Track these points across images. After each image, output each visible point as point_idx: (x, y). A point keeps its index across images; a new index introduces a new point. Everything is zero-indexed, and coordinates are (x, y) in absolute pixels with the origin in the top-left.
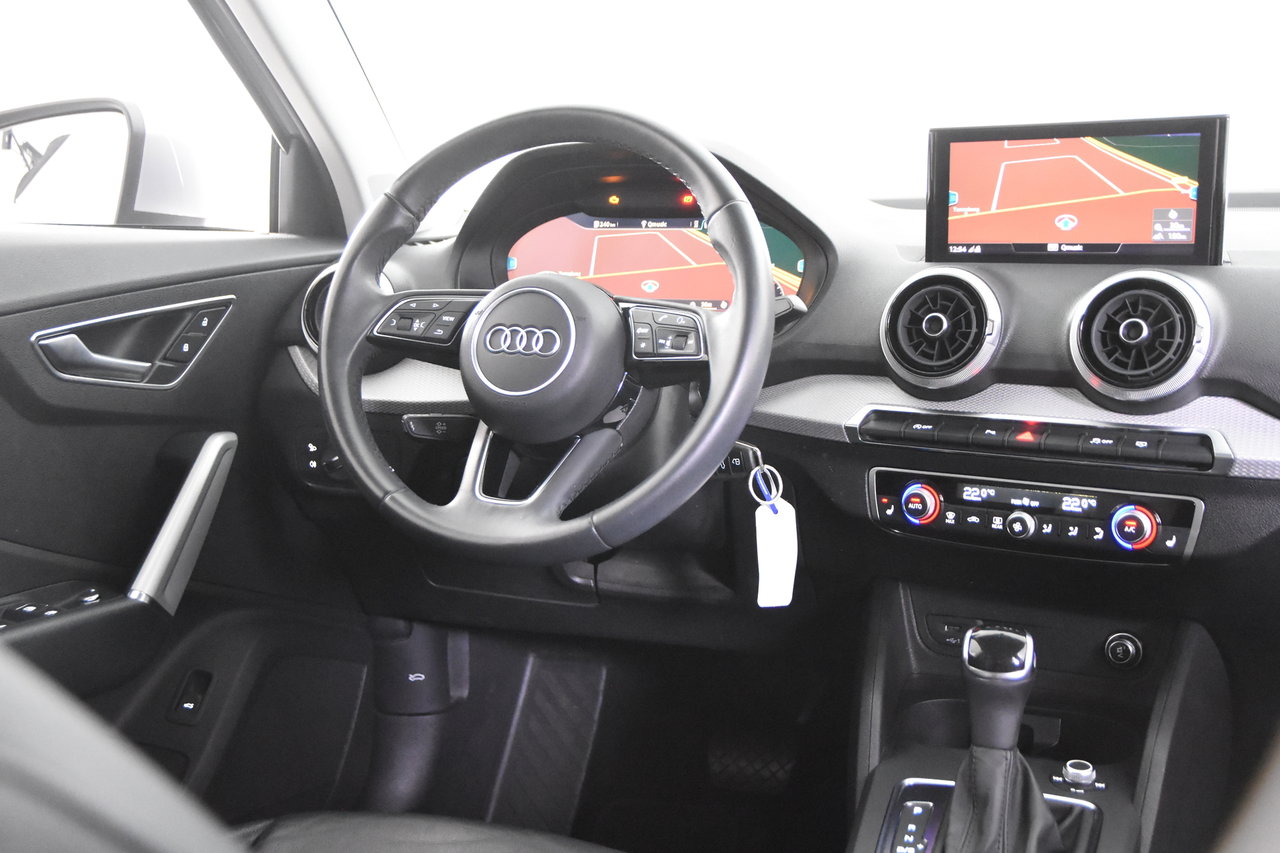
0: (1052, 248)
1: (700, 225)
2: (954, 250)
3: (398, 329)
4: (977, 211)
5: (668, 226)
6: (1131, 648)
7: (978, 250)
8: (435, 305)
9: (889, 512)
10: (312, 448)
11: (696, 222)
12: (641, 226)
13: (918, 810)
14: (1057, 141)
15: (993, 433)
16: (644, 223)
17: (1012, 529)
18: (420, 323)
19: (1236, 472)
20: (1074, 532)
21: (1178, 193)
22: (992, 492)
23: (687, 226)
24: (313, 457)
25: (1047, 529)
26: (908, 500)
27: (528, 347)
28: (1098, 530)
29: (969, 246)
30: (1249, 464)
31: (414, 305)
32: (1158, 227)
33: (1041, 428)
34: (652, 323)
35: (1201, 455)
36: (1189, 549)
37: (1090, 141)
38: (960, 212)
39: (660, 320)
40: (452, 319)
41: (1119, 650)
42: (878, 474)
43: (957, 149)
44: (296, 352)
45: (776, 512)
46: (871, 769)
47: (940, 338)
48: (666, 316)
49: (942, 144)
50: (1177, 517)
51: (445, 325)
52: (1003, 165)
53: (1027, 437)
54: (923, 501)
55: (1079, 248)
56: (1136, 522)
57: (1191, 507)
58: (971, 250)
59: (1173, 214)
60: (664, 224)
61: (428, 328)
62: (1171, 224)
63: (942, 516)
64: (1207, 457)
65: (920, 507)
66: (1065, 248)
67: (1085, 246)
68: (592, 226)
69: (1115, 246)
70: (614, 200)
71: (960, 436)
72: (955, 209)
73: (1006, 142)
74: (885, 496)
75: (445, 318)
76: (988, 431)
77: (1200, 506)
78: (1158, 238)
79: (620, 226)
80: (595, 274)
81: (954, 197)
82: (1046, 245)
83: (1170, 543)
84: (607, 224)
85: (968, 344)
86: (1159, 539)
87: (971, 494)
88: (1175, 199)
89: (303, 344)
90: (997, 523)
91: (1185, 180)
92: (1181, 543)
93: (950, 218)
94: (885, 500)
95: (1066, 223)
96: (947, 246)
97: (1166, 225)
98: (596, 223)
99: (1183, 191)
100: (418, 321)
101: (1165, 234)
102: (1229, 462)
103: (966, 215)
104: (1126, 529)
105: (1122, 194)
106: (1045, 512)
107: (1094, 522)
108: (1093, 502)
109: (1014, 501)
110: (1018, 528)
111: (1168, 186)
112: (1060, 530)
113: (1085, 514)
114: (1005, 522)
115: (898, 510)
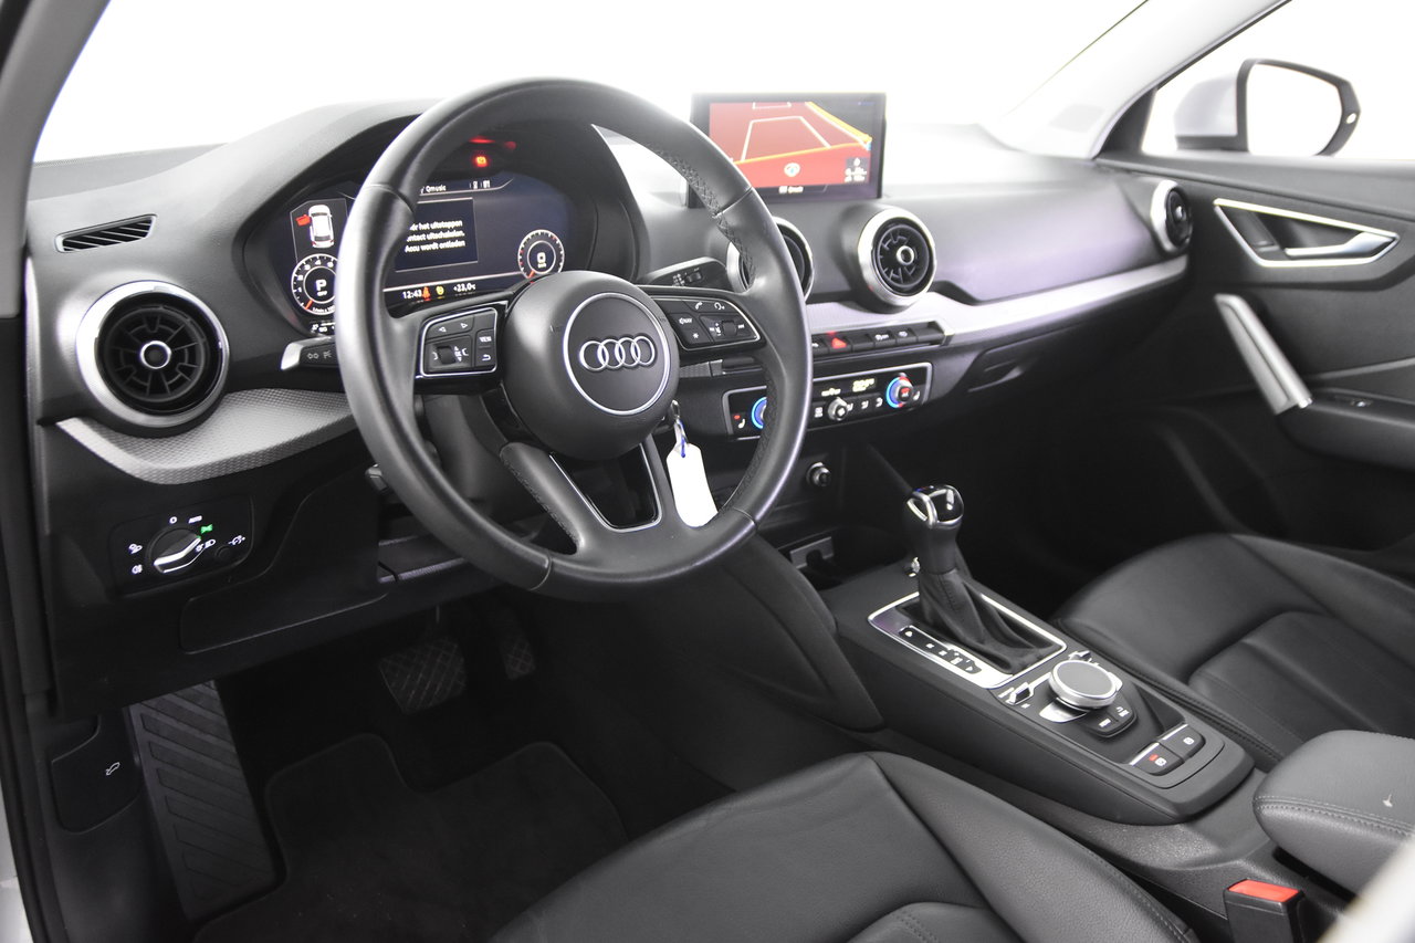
0: (783, 190)
3: (443, 363)
6: (828, 473)
8: (464, 326)
9: (741, 426)
10: (135, 548)
11: (475, 183)
14: (789, 105)
15: (816, 345)
17: (843, 414)
18: (460, 350)
19: (953, 343)
20: (865, 405)
21: (860, 146)
24: (138, 559)
25: (851, 407)
26: (757, 415)
28: (879, 400)
30: (960, 336)
31: (443, 330)
32: (848, 172)
35: (936, 336)
36: (925, 399)
37: (812, 106)
40: (489, 339)
41: (824, 477)
42: (730, 396)
43: (714, 109)
44: (75, 427)
45: (684, 456)
49: (703, 104)
50: (917, 377)
51: (486, 348)
52: (752, 124)
53: (838, 344)
55: (801, 190)
56: (906, 387)
57: (926, 369)
59: (857, 162)
60: (443, 188)
61: (471, 354)
62: (856, 169)
64: (939, 336)
66: (791, 190)
67: (805, 188)
69: (821, 187)
73: (754, 104)
74: (737, 413)
75: (483, 339)
77: (930, 368)
78: (848, 180)
82: (777, 189)
83: (917, 397)
86: (912, 393)
88: (858, 151)
90: (818, 413)
91: (865, 136)
92: (922, 395)
94: (737, 417)
95: (792, 170)
97: (853, 170)
99: (863, 145)
100: (456, 348)
101: (852, 176)
102: (949, 338)
104: (904, 395)
105: (828, 147)
106: (847, 394)
107: (876, 394)
108: (872, 381)
109: (825, 394)
110: (841, 412)
111: (854, 141)
112: (857, 405)
113: (869, 391)
114: (825, 412)
115: (749, 422)
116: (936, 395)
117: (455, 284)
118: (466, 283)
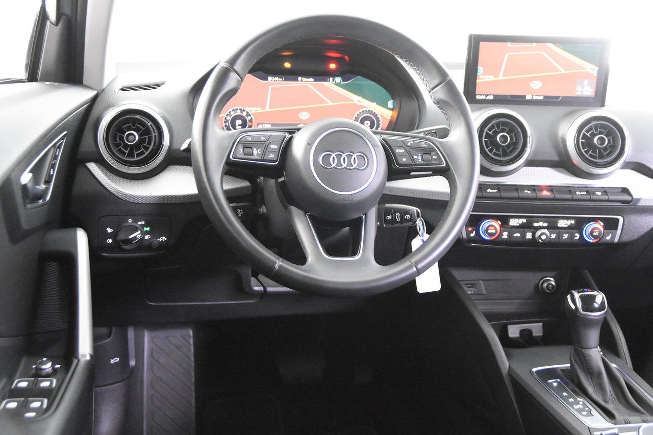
0: (528, 97)
1: (333, 80)
2: (478, 97)
3: (245, 155)
4: (492, 78)
5: (315, 81)
7: (491, 98)
8: (263, 139)
9: (472, 235)
10: (109, 230)
11: (331, 79)
12: (298, 81)
14: (534, 44)
15: (529, 192)
16: (300, 78)
17: (540, 239)
18: (257, 150)
19: (640, 204)
20: (565, 236)
21: (589, 72)
22: (525, 221)
23: (326, 81)
25: (553, 236)
28: (577, 234)
29: (487, 96)
30: (647, 200)
31: (250, 139)
32: (579, 88)
33: (551, 189)
34: (405, 146)
35: (626, 198)
36: (616, 240)
37: (550, 45)
38: (483, 77)
39: (409, 144)
40: (276, 147)
41: (550, 286)
43: (483, 45)
44: (93, 167)
49: (475, 42)
50: (611, 225)
51: (273, 151)
52: (507, 55)
53: (546, 193)
54: (495, 229)
55: (542, 98)
56: (594, 229)
57: (617, 220)
58: (487, 98)
59: (586, 82)
60: (312, 80)
61: (264, 153)
62: (585, 87)
64: (629, 198)
65: (493, 231)
66: (535, 98)
67: (544, 96)
68: (267, 79)
69: (558, 97)
70: (287, 65)
71: (515, 194)
72: (481, 77)
73: (509, 43)
74: (471, 226)
75: (272, 146)
76: (526, 191)
77: (621, 219)
78: (578, 94)
79: (285, 80)
80: (270, 108)
81: (480, 70)
82: (525, 97)
83: (608, 238)
84: (277, 79)
85: (519, 149)
86: (604, 235)
87: (514, 222)
88: (587, 76)
89: (101, 161)
90: (529, 236)
91: (593, 66)
92: (613, 237)
93: (477, 81)
94: (470, 229)
95: (536, 85)
96: (475, 95)
97: (582, 87)
98: (270, 78)
99: (591, 72)
100: (255, 149)
101: (582, 92)
102: (638, 200)
103: (486, 80)
104: (595, 234)
105: (563, 72)
106: (552, 227)
107: (574, 231)
108: (573, 222)
109: (535, 225)
110: (544, 237)
111: (585, 69)
112: (559, 236)
113: (570, 227)
114: (533, 235)
115: (478, 233)
116: (626, 239)
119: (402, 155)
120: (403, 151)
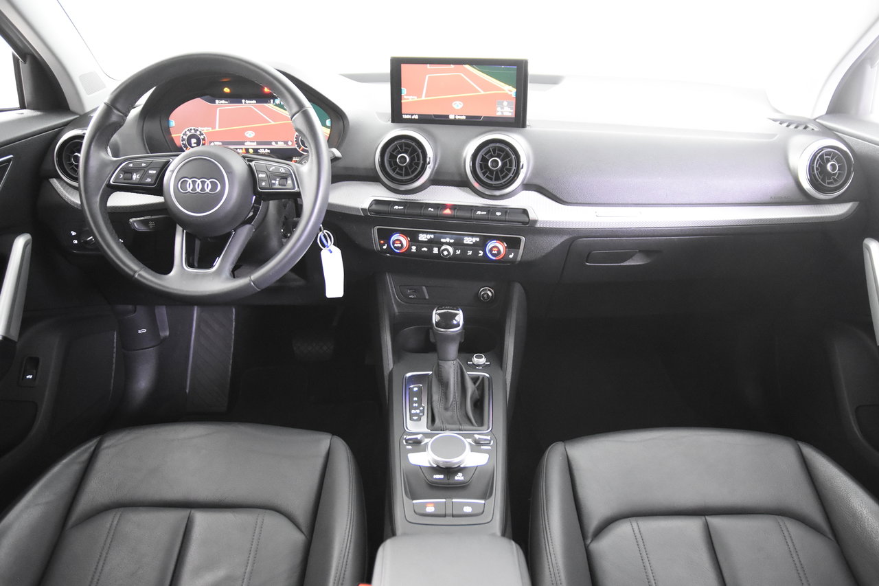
0: (452, 117)
1: (274, 102)
2: (405, 117)
3: (124, 179)
4: (415, 99)
5: (257, 103)
6: (490, 294)
7: (416, 117)
8: (143, 165)
9: (385, 247)
10: (73, 233)
11: (272, 101)
12: (242, 103)
13: (416, 389)
14: (452, 66)
15: (432, 210)
16: (243, 101)
17: (443, 254)
18: (136, 175)
19: (538, 225)
20: (470, 253)
21: (507, 93)
22: (432, 236)
23: (267, 102)
24: (75, 238)
25: (458, 252)
26: (394, 243)
27: (203, 189)
28: (480, 252)
29: (412, 115)
30: (544, 222)
31: (131, 165)
32: (499, 109)
33: (454, 207)
34: (267, 171)
35: (524, 218)
36: (519, 258)
37: (467, 66)
38: (407, 98)
39: (271, 170)
40: (154, 172)
41: (485, 295)
42: (378, 229)
43: (404, 67)
44: (55, 182)
45: (331, 252)
46: (390, 369)
47: (405, 167)
48: (274, 168)
49: (397, 64)
50: (513, 244)
51: (150, 176)
52: (427, 76)
53: (448, 211)
54: (401, 243)
55: (464, 118)
56: (496, 248)
57: (519, 240)
58: (413, 117)
59: (505, 103)
60: (254, 102)
61: (141, 178)
62: (505, 108)
63: (410, 248)
64: (527, 220)
65: (400, 245)
66: (457, 117)
67: (467, 117)
68: (215, 103)
69: (480, 117)
70: (227, 90)
71: (417, 211)
72: (405, 97)
73: (428, 65)
74: (382, 239)
75: (151, 172)
76: (430, 209)
77: (523, 239)
78: (499, 114)
79: (230, 103)
80: (219, 128)
81: (404, 91)
82: (448, 116)
83: (511, 256)
84: (223, 102)
85: (419, 169)
86: (507, 254)
87: (422, 237)
88: (506, 96)
89: (58, 177)
90: (436, 250)
91: (510, 88)
92: (516, 255)
93: (402, 101)
94: (382, 242)
95: (458, 105)
96: (401, 114)
97: (502, 108)
98: (217, 101)
99: (510, 93)
101: (502, 112)
102: (535, 222)
103: (410, 100)
104: (493, 252)
105: (482, 93)
106: (458, 244)
107: (478, 248)
108: (478, 239)
109: (443, 240)
110: (446, 253)
111: (503, 90)
112: (464, 252)
113: (475, 244)
114: (439, 250)
115: (389, 245)
116: (529, 257)
117: (259, 149)
118: (265, 149)
119: (263, 180)
120: (264, 176)
